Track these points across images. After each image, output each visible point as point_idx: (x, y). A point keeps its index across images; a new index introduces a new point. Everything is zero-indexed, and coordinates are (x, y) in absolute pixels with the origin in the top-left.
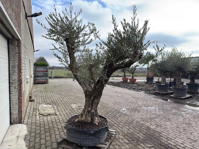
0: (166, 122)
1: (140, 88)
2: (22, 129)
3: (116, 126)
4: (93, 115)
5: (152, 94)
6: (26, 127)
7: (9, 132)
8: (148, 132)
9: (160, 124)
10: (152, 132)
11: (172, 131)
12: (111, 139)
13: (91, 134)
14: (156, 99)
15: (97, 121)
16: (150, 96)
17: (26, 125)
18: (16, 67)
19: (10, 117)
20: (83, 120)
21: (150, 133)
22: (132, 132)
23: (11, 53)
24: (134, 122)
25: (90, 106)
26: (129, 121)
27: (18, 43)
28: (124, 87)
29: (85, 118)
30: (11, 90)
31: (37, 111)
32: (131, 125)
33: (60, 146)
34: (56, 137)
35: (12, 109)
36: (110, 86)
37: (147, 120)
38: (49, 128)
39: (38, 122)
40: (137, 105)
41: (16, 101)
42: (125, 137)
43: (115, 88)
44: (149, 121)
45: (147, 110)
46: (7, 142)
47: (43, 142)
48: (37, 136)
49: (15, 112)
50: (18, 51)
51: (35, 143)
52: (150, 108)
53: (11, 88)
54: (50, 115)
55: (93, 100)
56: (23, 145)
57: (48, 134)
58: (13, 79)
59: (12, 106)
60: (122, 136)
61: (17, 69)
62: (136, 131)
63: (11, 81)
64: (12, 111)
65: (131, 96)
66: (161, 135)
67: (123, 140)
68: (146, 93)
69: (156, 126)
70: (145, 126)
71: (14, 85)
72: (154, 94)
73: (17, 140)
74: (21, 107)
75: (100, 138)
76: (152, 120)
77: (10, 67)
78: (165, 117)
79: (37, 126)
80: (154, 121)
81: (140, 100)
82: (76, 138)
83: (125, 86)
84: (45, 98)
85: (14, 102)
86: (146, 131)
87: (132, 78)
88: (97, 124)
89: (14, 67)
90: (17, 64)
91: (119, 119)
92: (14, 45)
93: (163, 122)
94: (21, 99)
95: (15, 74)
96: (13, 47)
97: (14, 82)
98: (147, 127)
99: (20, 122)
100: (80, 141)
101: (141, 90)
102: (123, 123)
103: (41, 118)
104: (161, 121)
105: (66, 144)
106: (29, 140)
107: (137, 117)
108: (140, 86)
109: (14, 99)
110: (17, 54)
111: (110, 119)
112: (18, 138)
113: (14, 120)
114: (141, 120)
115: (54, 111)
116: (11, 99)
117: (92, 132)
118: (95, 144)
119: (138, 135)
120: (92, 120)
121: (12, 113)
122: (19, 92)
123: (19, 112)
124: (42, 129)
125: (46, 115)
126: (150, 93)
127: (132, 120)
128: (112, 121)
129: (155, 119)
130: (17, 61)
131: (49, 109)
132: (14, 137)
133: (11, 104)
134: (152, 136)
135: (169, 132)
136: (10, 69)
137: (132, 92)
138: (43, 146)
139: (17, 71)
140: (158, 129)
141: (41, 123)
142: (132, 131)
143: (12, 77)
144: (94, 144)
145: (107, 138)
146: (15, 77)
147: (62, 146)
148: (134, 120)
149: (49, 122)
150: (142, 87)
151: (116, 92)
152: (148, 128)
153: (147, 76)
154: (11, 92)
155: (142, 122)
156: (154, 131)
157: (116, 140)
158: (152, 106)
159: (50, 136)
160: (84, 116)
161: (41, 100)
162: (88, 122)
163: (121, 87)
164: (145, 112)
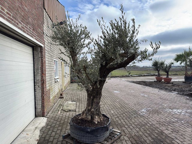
0: (188, 128)
1: (174, 88)
2: (42, 122)
3: (126, 127)
4: (93, 114)
5: (185, 95)
6: (46, 120)
7: (32, 123)
8: (159, 137)
9: (178, 129)
10: (164, 137)
11: (189, 139)
12: (112, 139)
13: (88, 132)
14: (188, 101)
15: (97, 120)
16: (182, 98)
17: (47, 119)
18: (40, 69)
19: (35, 111)
20: (83, 118)
21: (161, 138)
22: (140, 135)
23: (36, 58)
24: (148, 124)
25: (90, 105)
26: (143, 123)
27: (40, 50)
28: (156, 87)
29: (85, 116)
30: (36, 88)
31: (62, 107)
32: (143, 127)
33: (64, 140)
34: (65, 132)
35: (36, 104)
36: (140, 85)
37: (165, 123)
38: (64, 123)
39: (58, 117)
40: (160, 107)
41: (39, 98)
42: (130, 139)
43: (145, 88)
44: (167, 125)
45: (170, 113)
46: (26, 131)
47: (53, 135)
48: (51, 129)
49: (39, 107)
50: (41, 56)
51: (47, 134)
52: (175, 110)
53: (35, 87)
54: (70, 111)
55: (93, 100)
56: (37, 135)
57: (60, 128)
58: (37, 79)
59: (36, 102)
60: (128, 137)
61: (40, 71)
62: (145, 134)
63: (36, 81)
64: (36, 106)
65: (159, 97)
66: (173, 141)
67: (127, 142)
68: (178, 93)
69: (172, 132)
70: (158, 130)
71: (38, 85)
72: (188, 95)
73: (35, 130)
74: (44, 103)
75: (98, 136)
76: (170, 125)
77: (35, 69)
78: (188, 122)
79: (55, 120)
80: (172, 126)
81: (168, 101)
82: (75, 134)
83: (158, 86)
84: (73, 95)
85: (38, 98)
86: (157, 136)
87: (166, 77)
88: (97, 123)
89: (38, 69)
90: (40, 66)
91: (133, 120)
92: (37, 51)
93: (183, 128)
94: (44, 96)
95: (38, 75)
96: (37, 53)
97: (38, 81)
98: (160, 131)
99: (43, 116)
100: (79, 138)
101: (174, 91)
102: (136, 125)
103: (61, 113)
104: (180, 127)
105: (71, 139)
106: (44, 131)
107: (154, 119)
108: (175, 86)
109: (38, 96)
110: (40, 59)
111: (123, 119)
112: (36, 129)
113: (38, 114)
114: (157, 123)
115: (75, 108)
116: (36, 96)
117: (89, 130)
118: (93, 142)
119: (146, 139)
120: (92, 118)
121: (36, 108)
122: (42, 90)
123: (42, 107)
124: (58, 123)
125: (67, 111)
126: (183, 94)
127: (147, 122)
128: (124, 122)
129: (174, 124)
130: (40, 64)
131: (72, 106)
132: (34, 128)
133: (36, 100)
134: (162, 142)
135: (185, 140)
136: (35, 71)
137: (163, 93)
138: (52, 138)
139: (40, 73)
140: (173, 135)
141: (59, 118)
142: (141, 133)
143: (36, 78)
144: (91, 142)
145: (108, 137)
146: (39, 78)
147: (66, 140)
148: (149, 122)
149: (66, 117)
150: (177, 88)
151: (144, 92)
152: (162, 133)
153: (185, 75)
154: (36, 90)
155: (158, 126)
156: (167, 136)
157: (119, 141)
158: (178, 109)
159: (61, 130)
160: (85, 114)
161: (69, 97)
162: (88, 120)
163: (153, 87)
164: (166, 115)
